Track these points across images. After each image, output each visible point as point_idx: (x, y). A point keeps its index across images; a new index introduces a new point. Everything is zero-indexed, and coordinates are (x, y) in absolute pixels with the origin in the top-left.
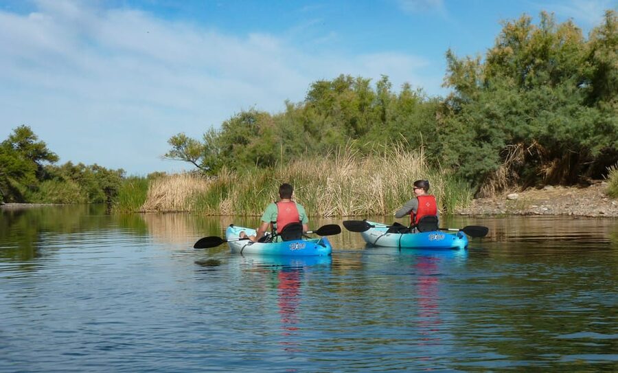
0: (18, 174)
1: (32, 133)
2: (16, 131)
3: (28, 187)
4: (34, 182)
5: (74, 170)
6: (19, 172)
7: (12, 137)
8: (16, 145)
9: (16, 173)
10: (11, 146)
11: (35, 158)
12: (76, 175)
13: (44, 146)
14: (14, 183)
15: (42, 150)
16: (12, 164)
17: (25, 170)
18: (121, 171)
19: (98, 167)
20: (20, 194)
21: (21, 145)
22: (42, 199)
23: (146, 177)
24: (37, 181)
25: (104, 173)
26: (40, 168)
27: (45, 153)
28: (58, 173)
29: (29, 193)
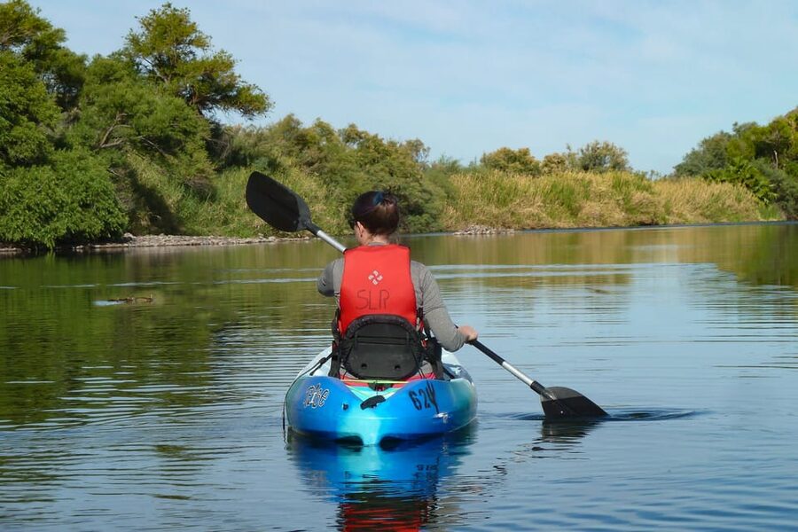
0: (162, 145)
1: (193, 28)
2: (147, 24)
3: (187, 187)
4: (203, 171)
5: (303, 141)
6: (168, 138)
7: (134, 40)
8: (147, 63)
9: (159, 140)
10: (132, 66)
11: (203, 103)
12: (310, 154)
13: (230, 65)
14: (150, 173)
15: (222, 78)
16: (148, 114)
17: (186, 132)
18: (415, 146)
19: (359, 135)
20: (167, 208)
21: (160, 64)
22: (226, 222)
23: (478, 163)
24: (209, 167)
25: (375, 151)
26: (217, 131)
27: (231, 86)
28: (263, 147)
29: (191, 203)
